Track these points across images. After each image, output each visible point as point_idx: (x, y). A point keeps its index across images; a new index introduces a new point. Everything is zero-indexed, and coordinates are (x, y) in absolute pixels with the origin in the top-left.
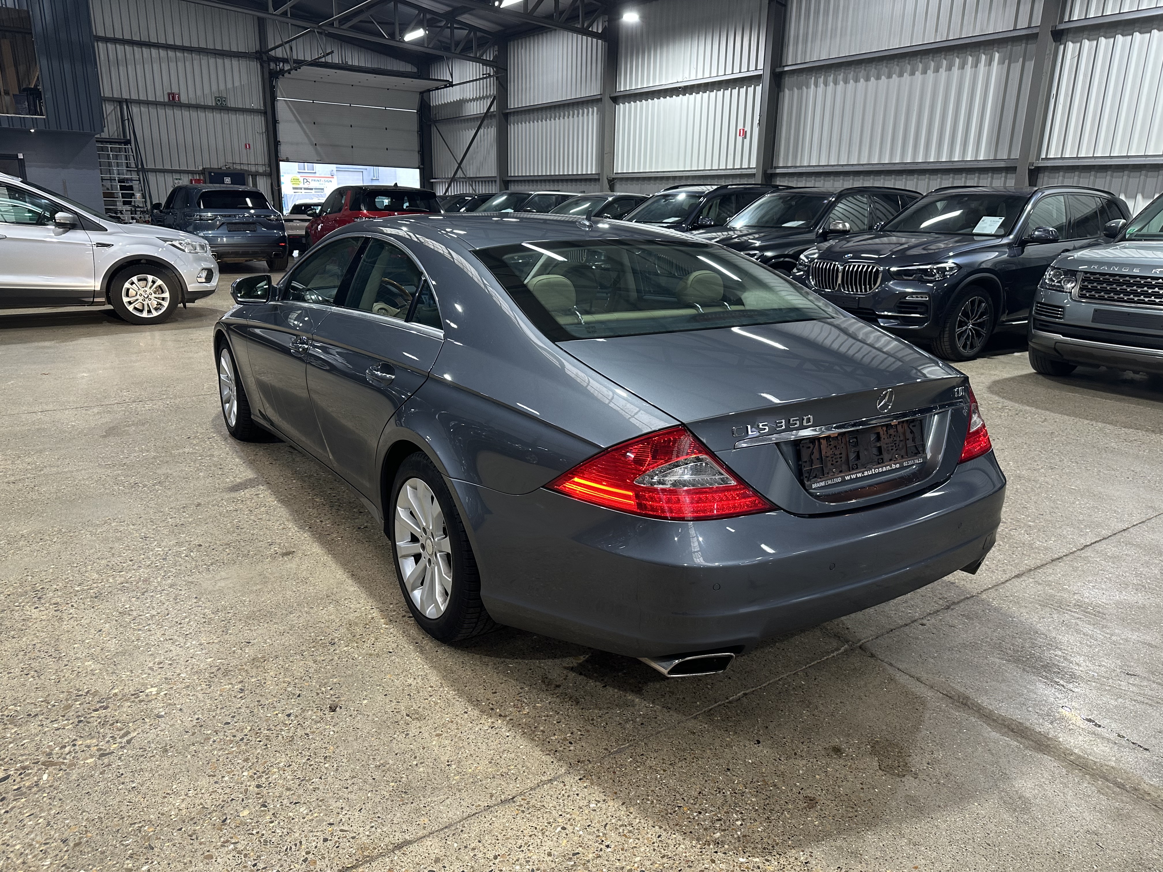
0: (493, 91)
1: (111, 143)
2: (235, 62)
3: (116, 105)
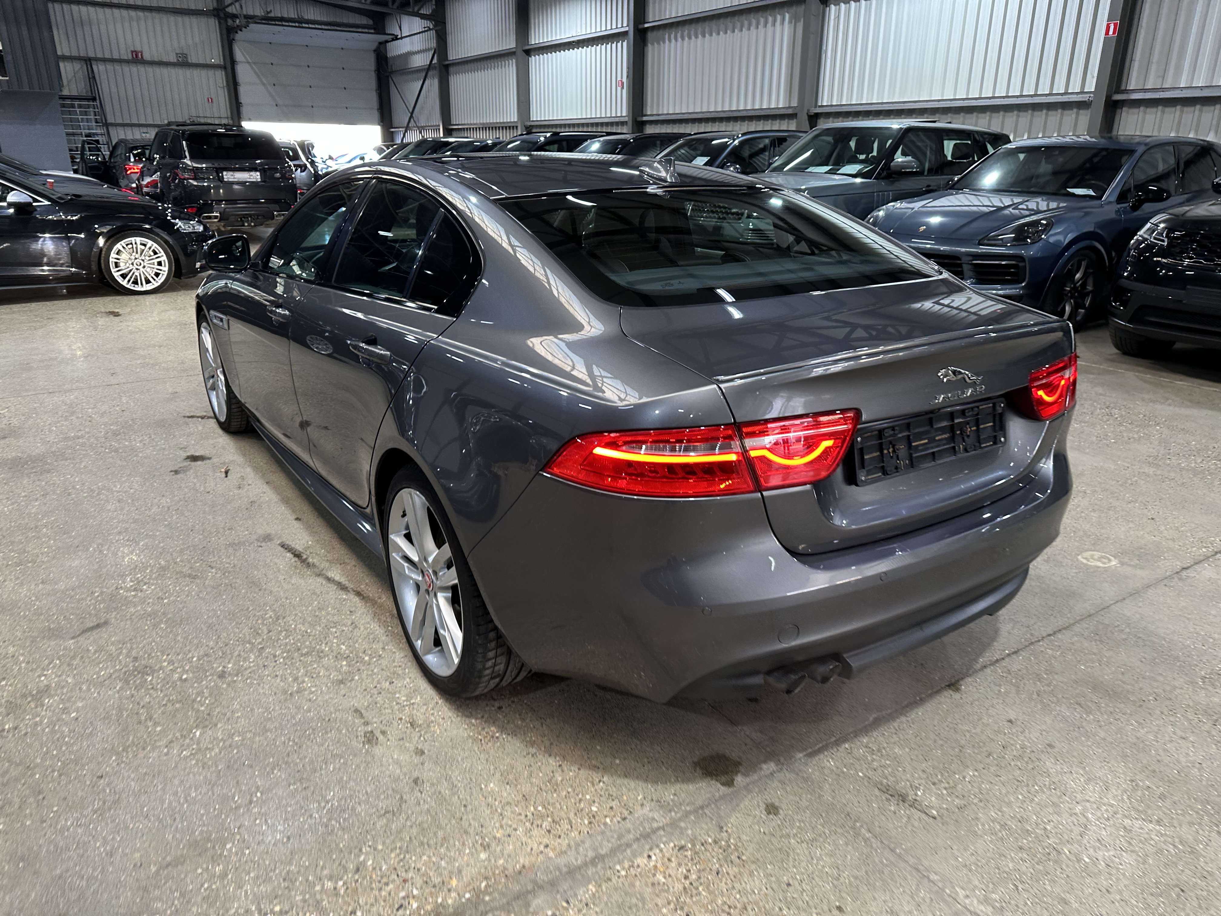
0: (434, 44)
2: (194, 20)
3: (83, 63)
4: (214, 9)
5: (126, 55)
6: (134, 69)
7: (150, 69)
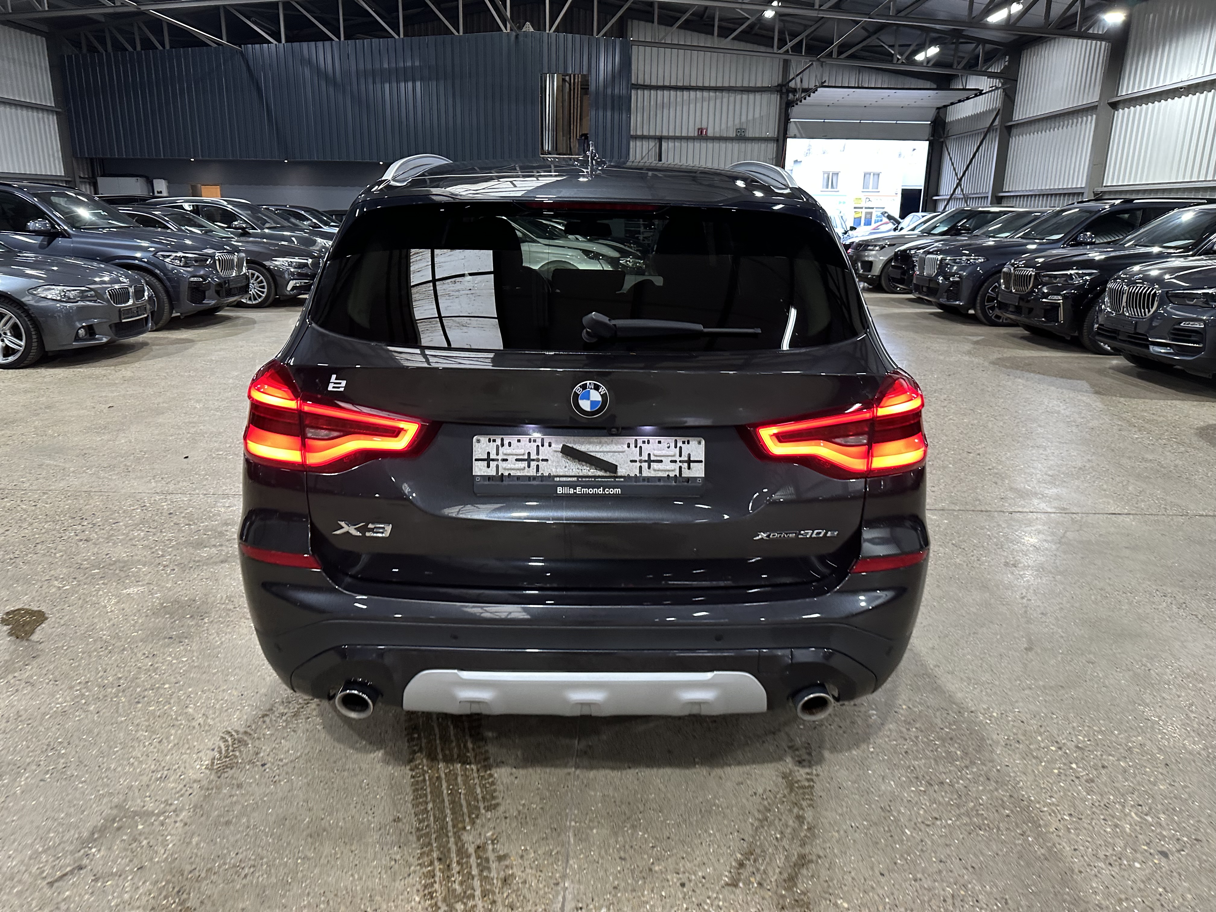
0: (998, 104)
2: (758, 96)
3: (657, 141)
4: (778, 85)
5: (693, 133)
6: (697, 145)
7: (710, 145)
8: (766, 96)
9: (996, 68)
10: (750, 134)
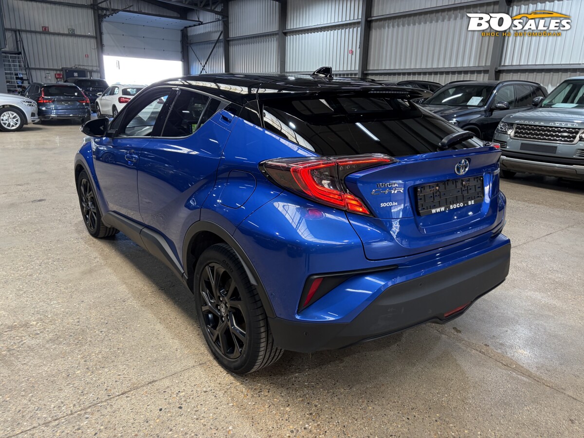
0: (221, 28)
1: (11, 53)
2: (80, 11)
3: (13, 33)
4: (91, 5)
5: (40, 29)
6: (43, 36)
7: (53, 37)
8: (85, 11)
9: (219, 9)
10: (78, 32)
